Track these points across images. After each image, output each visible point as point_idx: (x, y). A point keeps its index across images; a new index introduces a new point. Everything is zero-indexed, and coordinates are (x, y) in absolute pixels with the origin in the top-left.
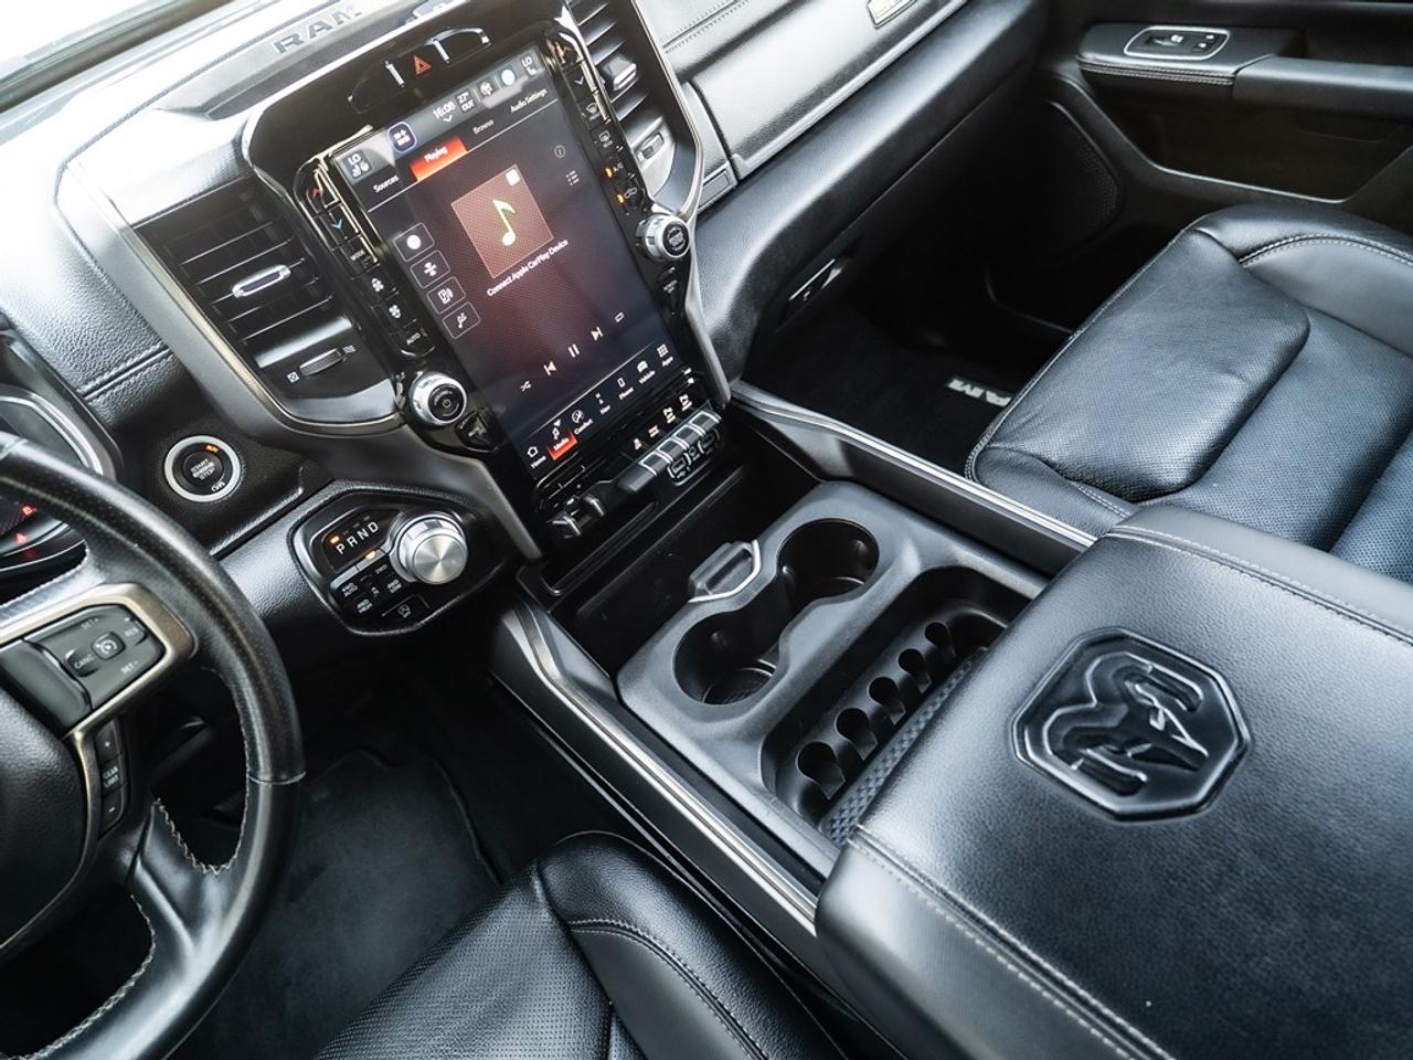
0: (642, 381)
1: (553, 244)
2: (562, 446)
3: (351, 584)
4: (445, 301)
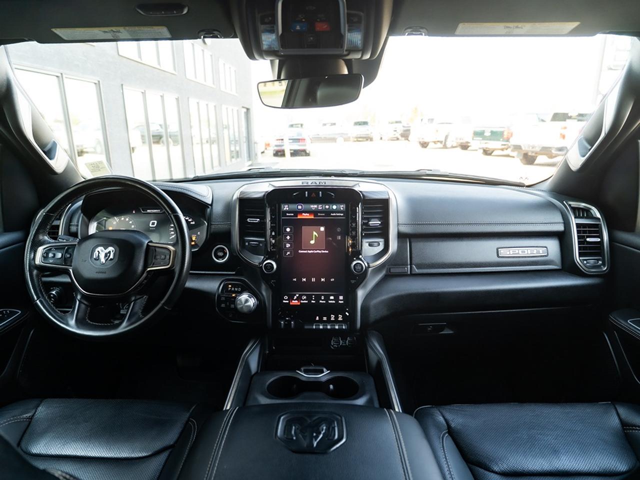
0: (329, 302)
1: (324, 250)
2: (295, 302)
3: (224, 298)
4: (287, 247)
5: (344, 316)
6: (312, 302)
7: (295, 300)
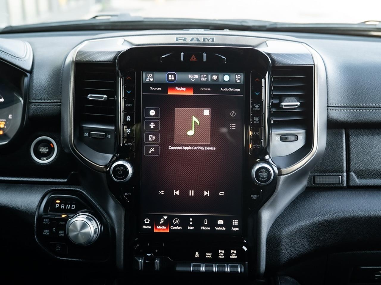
0: (217, 228)
1: (209, 146)
2: (161, 229)
3: (48, 220)
4: (150, 140)
5: (240, 252)
6: (190, 228)
7: (161, 225)
